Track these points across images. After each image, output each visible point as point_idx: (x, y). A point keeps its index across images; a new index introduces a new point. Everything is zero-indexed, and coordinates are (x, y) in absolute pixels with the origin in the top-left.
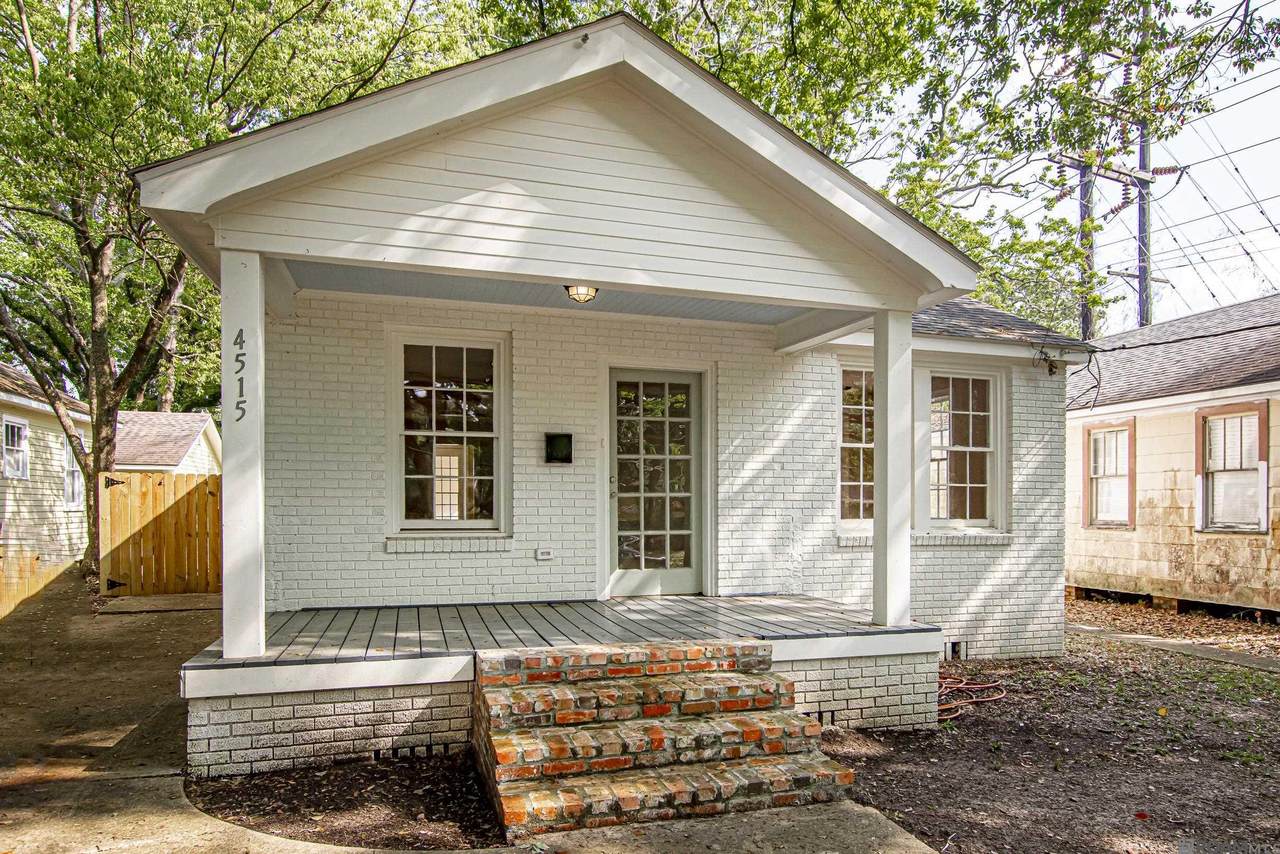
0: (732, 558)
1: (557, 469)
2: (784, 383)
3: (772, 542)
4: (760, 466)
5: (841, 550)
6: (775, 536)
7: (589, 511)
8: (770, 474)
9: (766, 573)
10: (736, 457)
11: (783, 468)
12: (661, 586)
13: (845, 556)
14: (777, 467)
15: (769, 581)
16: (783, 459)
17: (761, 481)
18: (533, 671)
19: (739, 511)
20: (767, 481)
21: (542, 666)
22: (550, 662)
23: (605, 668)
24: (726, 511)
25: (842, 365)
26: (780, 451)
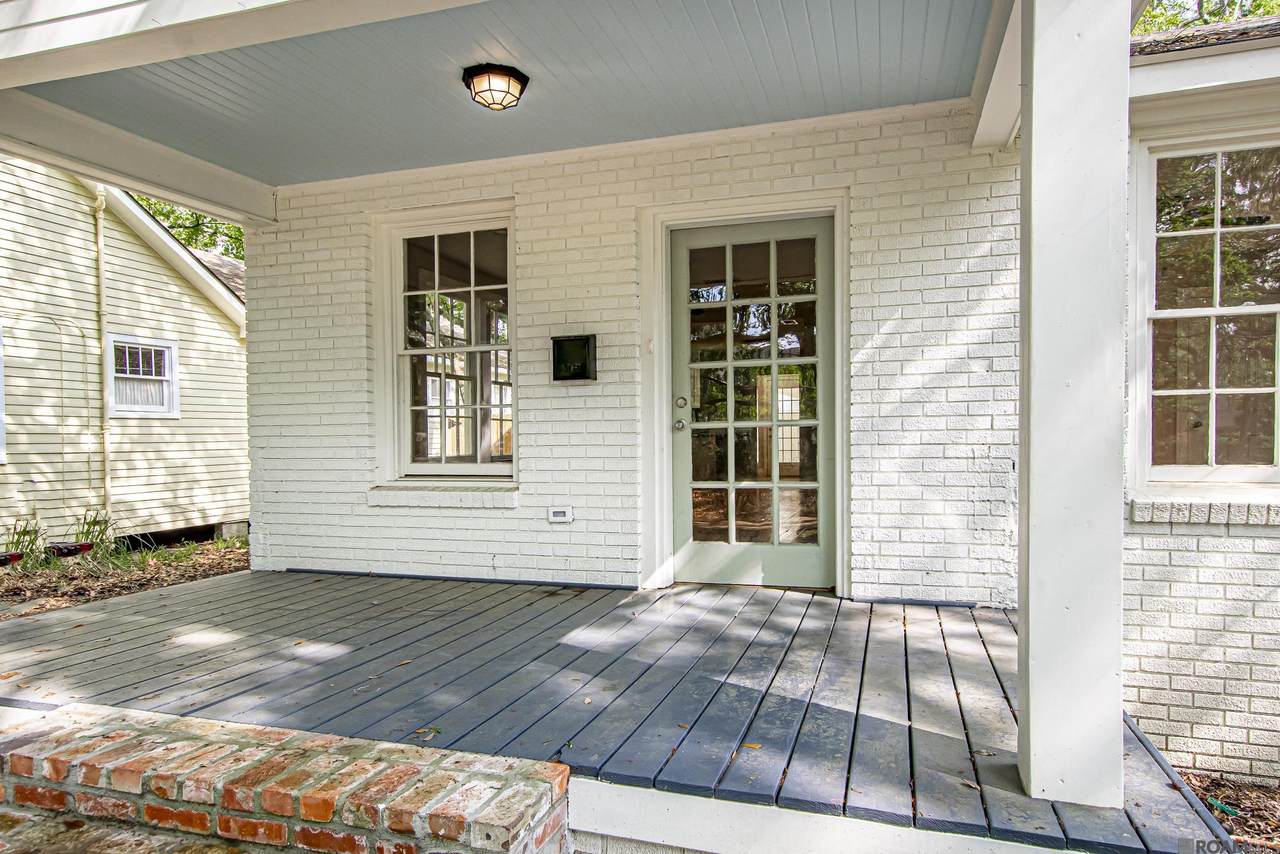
0: (879, 534)
1: (576, 389)
2: (994, 205)
3: (968, 508)
4: (940, 366)
5: (1138, 529)
6: (975, 497)
7: (626, 452)
8: (962, 380)
9: (951, 565)
10: (888, 354)
11: (990, 369)
12: (763, 570)
13: (1150, 542)
14: (978, 367)
15: (959, 579)
16: (992, 351)
17: (941, 395)
18: (24, 781)
19: (895, 451)
20: (954, 395)
21: (36, 774)
22: (47, 769)
23: (142, 803)
24: (866, 450)
25: (1151, 150)
26: (985, 335)
